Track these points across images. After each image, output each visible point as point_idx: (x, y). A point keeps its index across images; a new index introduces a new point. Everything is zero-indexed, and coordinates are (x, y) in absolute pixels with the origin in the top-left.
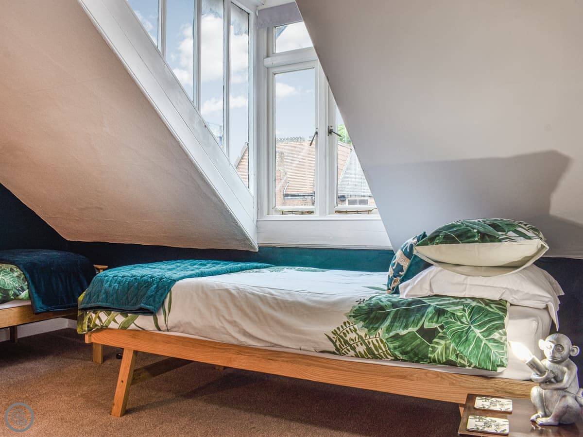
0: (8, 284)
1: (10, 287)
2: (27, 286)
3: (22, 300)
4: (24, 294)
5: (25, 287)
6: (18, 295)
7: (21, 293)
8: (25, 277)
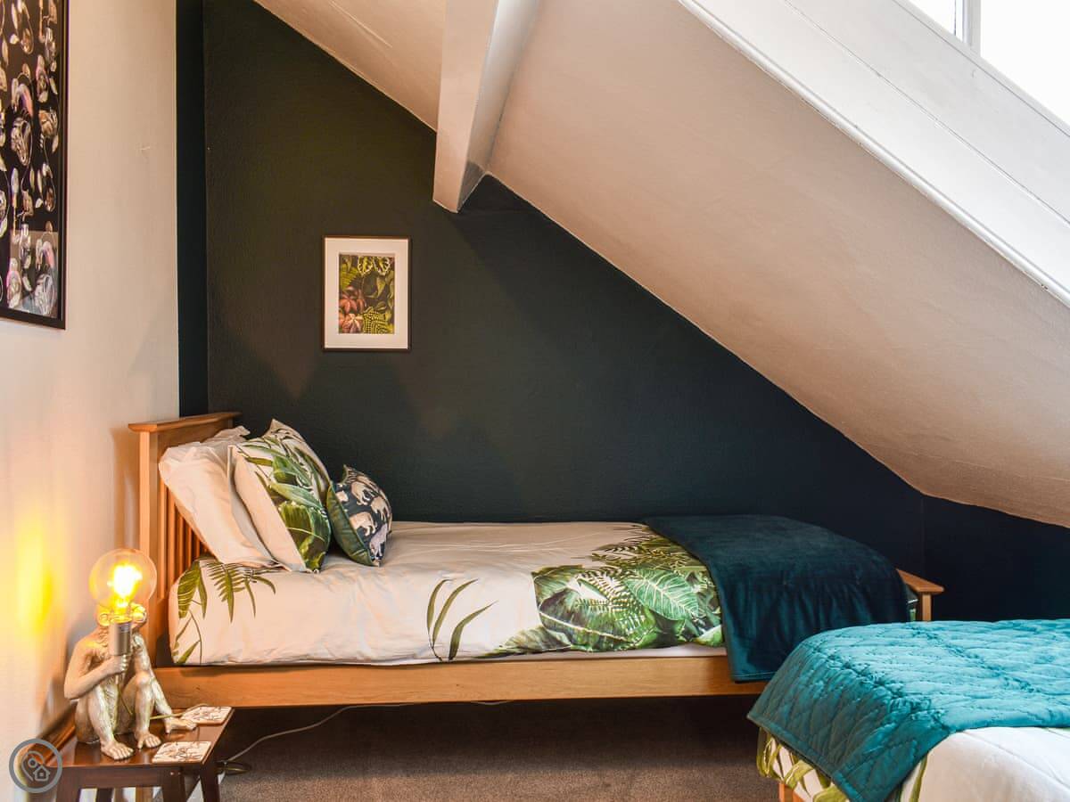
0: (675, 609)
1: (679, 617)
2: (718, 618)
3: (706, 645)
4: (712, 634)
5: (714, 620)
6: (695, 636)
7: (703, 630)
8: (718, 597)
